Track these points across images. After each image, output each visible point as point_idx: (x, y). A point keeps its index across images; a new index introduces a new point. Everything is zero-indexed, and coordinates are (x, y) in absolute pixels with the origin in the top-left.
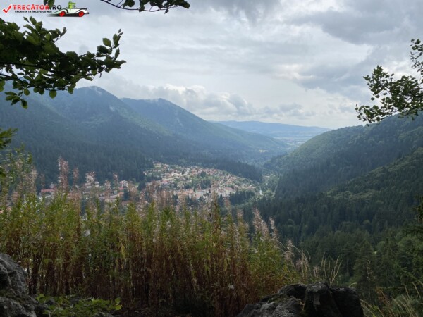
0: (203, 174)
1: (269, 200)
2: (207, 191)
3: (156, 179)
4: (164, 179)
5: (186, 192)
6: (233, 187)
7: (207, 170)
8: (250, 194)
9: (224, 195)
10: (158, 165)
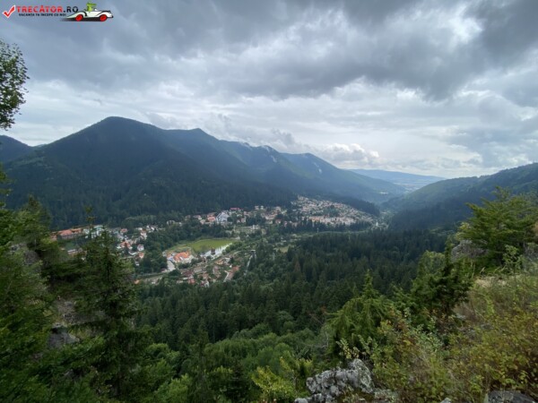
0: (332, 207)
1: (383, 230)
2: (333, 219)
3: (298, 207)
4: (305, 209)
5: (317, 218)
6: (354, 218)
7: (335, 204)
8: (368, 224)
9: (346, 223)
10: (301, 198)
